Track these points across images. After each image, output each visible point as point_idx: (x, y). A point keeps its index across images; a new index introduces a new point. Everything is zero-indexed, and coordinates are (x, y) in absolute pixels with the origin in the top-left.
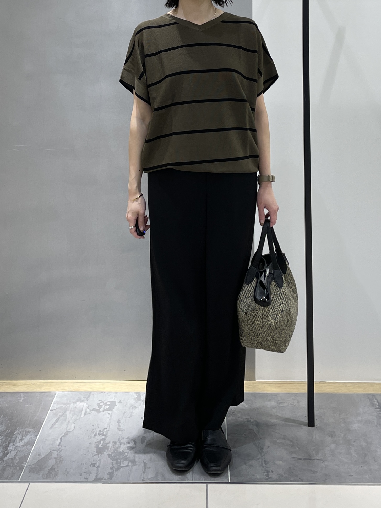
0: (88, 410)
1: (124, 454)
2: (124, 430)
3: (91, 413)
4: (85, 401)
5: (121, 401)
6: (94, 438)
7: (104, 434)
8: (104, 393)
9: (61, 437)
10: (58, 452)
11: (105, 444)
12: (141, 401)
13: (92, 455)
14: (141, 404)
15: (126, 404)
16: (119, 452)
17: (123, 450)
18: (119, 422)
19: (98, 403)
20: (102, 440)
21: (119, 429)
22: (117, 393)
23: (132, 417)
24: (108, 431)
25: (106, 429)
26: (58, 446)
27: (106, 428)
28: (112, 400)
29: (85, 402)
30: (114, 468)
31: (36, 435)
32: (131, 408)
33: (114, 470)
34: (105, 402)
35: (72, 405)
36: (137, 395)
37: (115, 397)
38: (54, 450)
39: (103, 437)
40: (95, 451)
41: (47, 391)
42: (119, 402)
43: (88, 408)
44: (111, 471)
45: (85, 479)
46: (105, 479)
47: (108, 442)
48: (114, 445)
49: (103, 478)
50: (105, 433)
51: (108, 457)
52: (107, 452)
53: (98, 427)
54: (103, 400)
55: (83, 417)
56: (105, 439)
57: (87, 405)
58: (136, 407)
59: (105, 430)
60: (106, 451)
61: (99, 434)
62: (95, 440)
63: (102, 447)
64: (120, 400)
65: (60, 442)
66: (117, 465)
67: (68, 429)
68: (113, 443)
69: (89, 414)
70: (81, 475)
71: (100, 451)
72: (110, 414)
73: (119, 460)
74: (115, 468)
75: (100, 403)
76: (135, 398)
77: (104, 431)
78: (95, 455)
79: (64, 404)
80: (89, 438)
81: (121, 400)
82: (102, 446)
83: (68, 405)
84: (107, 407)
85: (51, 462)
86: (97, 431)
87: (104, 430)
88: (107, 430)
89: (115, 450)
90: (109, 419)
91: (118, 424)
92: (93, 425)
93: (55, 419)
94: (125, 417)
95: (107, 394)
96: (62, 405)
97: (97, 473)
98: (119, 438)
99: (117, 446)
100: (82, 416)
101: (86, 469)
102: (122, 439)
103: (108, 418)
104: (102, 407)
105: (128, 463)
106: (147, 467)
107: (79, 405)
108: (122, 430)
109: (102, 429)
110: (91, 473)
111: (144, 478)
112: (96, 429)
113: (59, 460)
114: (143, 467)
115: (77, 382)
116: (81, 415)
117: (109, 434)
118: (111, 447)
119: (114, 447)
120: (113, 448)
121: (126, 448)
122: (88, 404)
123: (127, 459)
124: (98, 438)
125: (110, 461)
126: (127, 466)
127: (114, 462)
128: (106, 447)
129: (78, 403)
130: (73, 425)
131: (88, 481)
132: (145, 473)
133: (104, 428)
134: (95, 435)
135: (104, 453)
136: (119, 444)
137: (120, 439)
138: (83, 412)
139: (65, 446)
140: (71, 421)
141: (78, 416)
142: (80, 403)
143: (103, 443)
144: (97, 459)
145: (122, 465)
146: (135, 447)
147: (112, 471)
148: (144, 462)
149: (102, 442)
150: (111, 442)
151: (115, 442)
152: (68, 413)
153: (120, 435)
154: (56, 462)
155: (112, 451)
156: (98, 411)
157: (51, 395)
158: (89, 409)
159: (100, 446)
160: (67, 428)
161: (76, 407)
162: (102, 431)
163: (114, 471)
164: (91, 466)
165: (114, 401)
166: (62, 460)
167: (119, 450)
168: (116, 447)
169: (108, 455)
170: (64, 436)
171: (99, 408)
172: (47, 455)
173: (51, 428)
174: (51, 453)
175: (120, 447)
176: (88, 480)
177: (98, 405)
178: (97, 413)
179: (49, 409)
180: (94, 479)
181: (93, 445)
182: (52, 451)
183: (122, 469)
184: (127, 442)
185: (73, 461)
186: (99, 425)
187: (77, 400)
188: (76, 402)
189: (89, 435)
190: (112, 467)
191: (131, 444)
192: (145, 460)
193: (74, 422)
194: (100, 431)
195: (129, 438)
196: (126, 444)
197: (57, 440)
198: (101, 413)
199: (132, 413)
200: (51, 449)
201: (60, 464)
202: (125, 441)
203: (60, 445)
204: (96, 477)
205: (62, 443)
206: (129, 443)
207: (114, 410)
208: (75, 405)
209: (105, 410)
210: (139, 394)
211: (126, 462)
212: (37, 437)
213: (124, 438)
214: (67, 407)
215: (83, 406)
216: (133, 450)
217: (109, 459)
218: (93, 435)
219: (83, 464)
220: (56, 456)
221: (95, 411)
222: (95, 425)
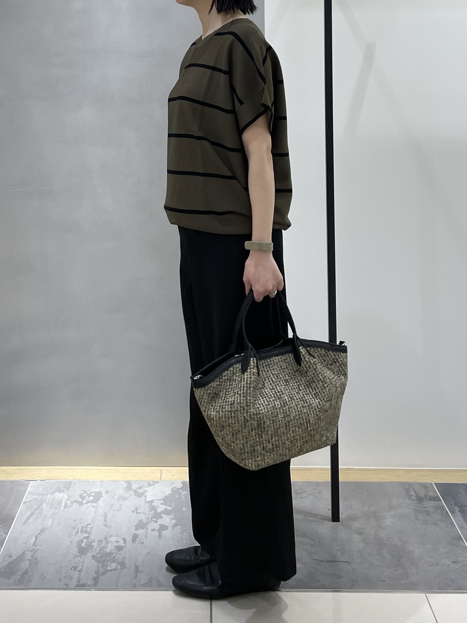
0: (69, 502)
1: (112, 555)
2: (111, 526)
3: (71, 506)
4: (65, 491)
5: (108, 491)
6: (75, 535)
7: (87, 531)
8: (88, 481)
9: (36, 534)
10: (33, 552)
11: (89, 543)
12: (132, 491)
13: (74, 556)
14: (132, 495)
15: (114, 495)
16: (106, 552)
17: (110, 551)
18: (105, 516)
19: (81, 494)
20: (85, 538)
21: (106, 525)
22: (103, 481)
23: (121, 510)
24: (93, 527)
25: (90, 524)
26: (33, 545)
27: (90, 523)
28: (97, 490)
29: (65, 493)
30: (99, 572)
31: (6, 532)
32: (120, 499)
33: (99, 575)
34: (88, 493)
35: (49, 496)
36: (128, 484)
37: (101, 486)
38: (28, 551)
39: (86, 535)
40: (77, 552)
41: (18, 479)
42: (106, 493)
43: (68, 499)
44: (95, 575)
45: (64, 585)
46: (89, 586)
47: (92, 541)
48: (99, 545)
49: (87, 584)
50: (88, 530)
51: (93, 559)
52: (91, 553)
53: (81, 523)
54: (86, 490)
55: (63, 510)
56: (88, 537)
57: (67, 496)
58: (125, 499)
59: (89, 526)
60: (90, 551)
61: (82, 531)
62: (76, 539)
63: (85, 546)
64: (107, 490)
65: (35, 541)
66: (103, 568)
67: (44, 524)
68: (99, 542)
69: (70, 506)
70: (60, 581)
71: (82, 551)
72: (95, 507)
73: (106, 563)
74: (101, 571)
75: (83, 493)
76: (125, 487)
77: (88, 528)
78: (77, 556)
79: (39, 495)
80: (69, 535)
81: (108, 490)
82: (85, 545)
83: (45, 496)
84: (92, 498)
85: (25, 565)
86: (79, 528)
87: (88, 527)
88: (91, 526)
89: (101, 550)
90: (94, 512)
91: (104, 518)
92: (75, 521)
93: (30, 512)
94: (113, 511)
95: (92, 482)
96: (37, 496)
97: (79, 578)
98: (106, 536)
99: (103, 545)
100: (62, 509)
101: (66, 573)
102: (109, 537)
103: (93, 511)
104: (85, 499)
105: (117, 566)
106: (139, 570)
107: (58, 496)
108: (109, 525)
109: (86, 525)
110: (72, 578)
111: (135, 584)
112: (77, 525)
113: (34, 562)
114: (134, 570)
115: (55, 469)
116: (60, 508)
117: (94, 531)
118: (96, 546)
119: (99, 547)
120: (98, 549)
121: (115, 548)
122: (68, 494)
123: (115, 561)
124: (81, 536)
125: (95, 563)
126: (116, 569)
127: (100, 565)
128: (89, 546)
129: (56, 494)
130: (51, 520)
131: (69, 588)
132: (137, 578)
133: (87, 524)
134: (77, 532)
135: (88, 553)
136: (106, 543)
137: (107, 537)
138: (63, 504)
139: (41, 546)
140: (48, 516)
141: (56, 509)
142: (59, 494)
143: (86, 542)
144: (79, 562)
145: (109, 568)
146: (125, 546)
147: (97, 575)
148: (136, 564)
149: (85, 540)
150: (96, 541)
151: (100, 541)
152: (44, 505)
153: (107, 532)
154: (31, 565)
155: (97, 552)
156: (81, 504)
157: (24, 484)
158: (69, 501)
159: (83, 545)
160: (43, 524)
161: (54, 499)
162: (85, 527)
163: (100, 575)
164: (72, 570)
165: (99, 491)
166: (38, 563)
167: (105, 550)
168: (102, 546)
169: (93, 556)
170: (40, 533)
171: (81, 500)
172: (19, 556)
173: (24, 524)
174: (23, 554)
175: (106, 547)
176: (68, 587)
177: (81, 496)
178: (79, 506)
179: (22, 500)
180: (75, 586)
181: (74, 545)
182: (26, 551)
183: (108, 574)
184: (115, 540)
185: (51, 564)
186: (81, 520)
187: (55, 490)
188: (54, 493)
189: (70, 533)
190: (97, 571)
191: (120, 543)
192: (137, 562)
193: (51, 517)
194: (83, 527)
195: (117, 535)
196: (113, 543)
197: (32, 538)
198: (84, 505)
199: (121, 505)
200: (24, 549)
201: (35, 567)
202: (113, 539)
203: (35, 544)
204: (78, 583)
205: (37, 542)
206: (118, 542)
207: (100, 502)
208: (53, 496)
209: (89, 502)
210: (129, 483)
211: (114, 565)
212: (7, 534)
213: (111, 536)
214: (43, 498)
215: (63, 497)
216: (122, 550)
217: (93, 561)
218: (75, 533)
219: (63, 567)
220: (30, 558)
221: (77, 503)
222: (77, 520)
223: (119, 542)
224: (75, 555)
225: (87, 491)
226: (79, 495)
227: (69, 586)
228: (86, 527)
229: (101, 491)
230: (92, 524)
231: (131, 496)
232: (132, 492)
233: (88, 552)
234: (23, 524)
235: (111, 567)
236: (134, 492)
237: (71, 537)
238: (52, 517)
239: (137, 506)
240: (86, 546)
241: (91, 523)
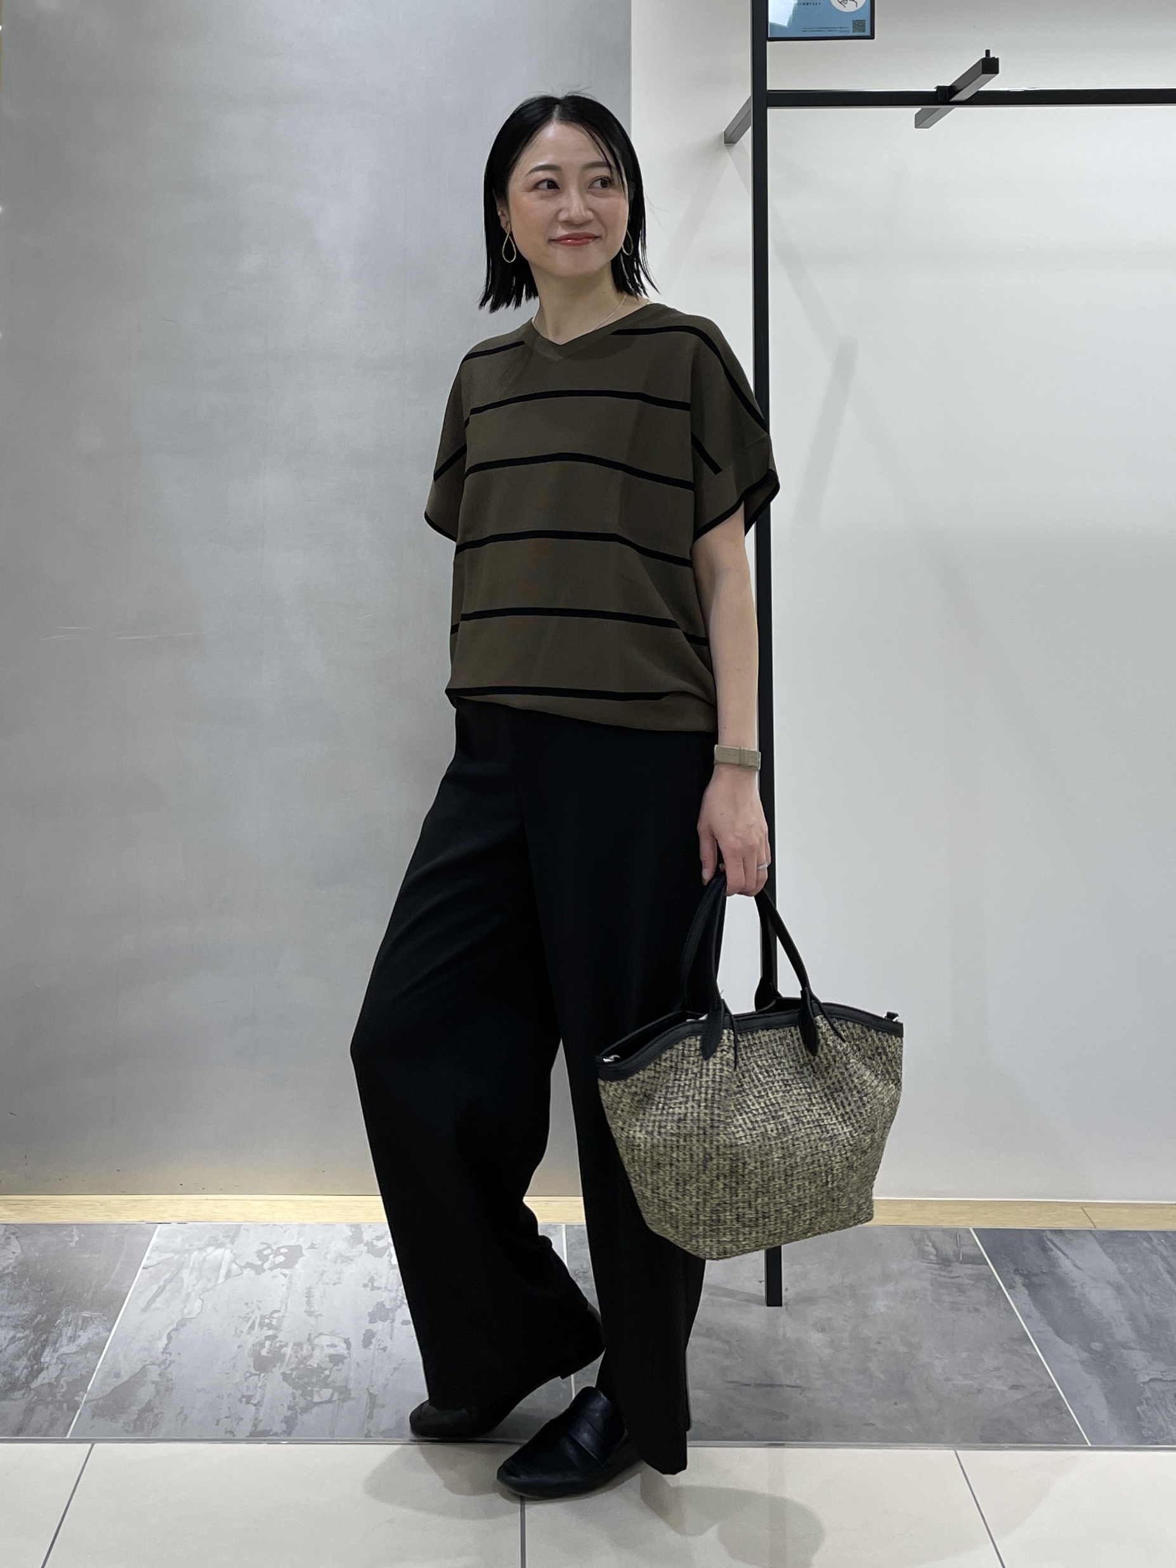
0: (234, 1266)
1: (323, 1373)
2: (321, 1315)
3: (241, 1274)
4: (227, 1245)
5: (315, 1245)
6: (248, 1333)
7: (272, 1325)
8: (274, 1225)
9: (168, 1332)
10: (163, 1367)
11: (277, 1349)
12: (362, 1244)
13: (245, 1375)
14: (362, 1252)
15: (327, 1253)
16: (309, 1367)
17: (318, 1365)
18: (309, 1294)
19: (259, 1250)
20: (267, 1338)
21: (310, 1313)
22: (303, 1225)
23: (341, 1283)
24: (283, 1316)
25: (278, 1311)
26: (163, 1352)
27: (278, 1309)
28: (292, 1243)
29: (227, 1248)
30: (296, 1407)
31: (109, 1327)
32: (339, 1261)
33: (296, 1412)
34: (275, 1248)
35: (195, 1254)
36: (354, 1229)
37: (300, 1234)
38: (154, 1364)
39: (271, 1332)
40: (252, 1366)
41: (133, 1220)
42: (309, 1248)
43: (234, 1261)
44: (289, 1413)
45: (226, 1432)
46: (276, 1434)
47: (282, 1344)
48: (296, 1352)
49: (271, 1430)
50: (274, 1322)
51: (283, 1380)
52: (279, 1369)
53: (259, 1308)
54: (270, 1243)
55: (222, 1283)
56: (274, 1337)
57: (232, 1255)
58: (347, 1260)
59: (276, 1315)
60: (279, 1365)
61: (261, 1325)
62: (250, 1340)
63: (267, 1355)
64: (312, 1243)
65: (167, 1344)
66: (305, 1399)
67: (186, 1311)
68: (295, 1347)
69: (238, 1275)
70: (217, 1424)
71: (262, 1365)
72: (288, 1277)
73: (310, 1388)
74: (300, 1405)
75: (264, 1250)
76: (349, 1237)
77: (273, 1318)
78: (252, 1375)
79: (176, 1252)
80: (236, 1334)
81: (314, 1243)
82: (267, 1353)
83: (186, 1255)
84: (281, 1259)
85: (145, 1393)
86: (256, 1317)
87: (273, 1315)
88: (281, 1314)
89: (300, 1362)
90: (285, 1287)
91: (306, 1299)
92: (247, 1304)
93: (155, 1288)
94: (323, 1284)
95: (281, 1227)
96: (172, 1255)
97: (256, 1419)
98: (310, 1335)
99: (305, 1352)
100: (221, 1280)
101: (229, 1408)
102: (316, 1337)
103: (283, 1285)
104: (268, 1260)
105: (332, 1395)
106: (377, 1402)
107: (213, 1253)
108: (316, 1313)
109: (269, 1313)
110: (242, 1419)
111: (369, 1431)
112: (253, 1312)
113: (165, 1387)
114: (367, 1403)
115: (207, 1200)
116: (217, 1278)
117: (285, 1325)
118: (291, 1356)
119: (297, 1357)
120: (294, 1360)
121: (327, 1359)
122: (234, 1251)
123: (329, 1384)
124: (259, 1334)
125: (289, 1390)
126: (329, 1401)
127: (298, 1392)
128: (277, 1356)
129: (210, 1249)
130: (199, 1303)
131: (235, 1438)
132: (372, 1418)
133: (272, 1310)
134: (252, 1327)
135: (273, 1370)
136: (310, 1347)
137: (312, 1337)
138: (223, 1272)
139: (179, 1354)
140: (193, 1294)
141: (209, 1280)
142: (215, 1250)
143: (271, 1346)
144: (256, 1386)
145: (316, 1399)
146: (348, 1356)
147: (292, 1413)
148: (371, 1391)
149: (268, 1343)
150: (291, 1345)
151: (299, 1345)
152: (185, 1273)
153: (312, 1327)
154: (158, 1392)
155: (293, 1366)
156: (259, 1270)
157: (144, 1231)
158: (236, 1264)
159: (264, 1352)
160: (182, 1310)
161: (204, 1260)
162: (267, 1317)
163: (298, 1413)
164: (241, 1402)
165: (297, 1244)
166: (172, 1389)
167: (309, 1363)
168: (301, 1355)
169: (284, 1374)
170: (176, 1330)
171: (260, 1263)
172: (135, 1376)
173: (144, 1310)
174: (144, 1370)
175: (311, 1356)
176: (234, 1436)
177: (260, 1254)
178: (256, 1274)
179: (141, 1263)
180: (248, 1435)
181: (246, 1352)
182: (148, 1365)
183: (316, 1410)
184: (328, 1343)
185: (199, 1391)
186: (261, 1302)
187: (207, 1243)
188: (205, 1247)
189: (237, 1328)
190: (292, 1404)
191: (338, 1348)
192: (373, 1386)
193: (200, 1295)
194: (263, 1317)
195: (332, 1334)
196: (325, 1348)
197: (160, 1338)
198: (266, 1272)
199: (340, 1273)
200: (146, 1361)
201: (167, 1396)
202: (325, 1341)
203: (168, 1351)
204: (253, 1428)
205: (171, 1346)
206: (333, 1346)
207: (297, 1266)
208: (204, 1254)
209: (275, 1266)
210: (357, 1228)
211: (326, 1393)
212: (110, 1331)
213: (321, 1334)
214: (182, 1259)
215: (223, 1258)
216: (343, 1364)
217: (285, 1384)
218: (247, 1328)
219: (223, 1396)
220: (157, 1378)
221: (252, 1268)
222: (252, 1303)
223: (336, 1346)
224: (247, 1372)
225: (271, 1245)
226: (256, 1252)
227: (235, 1434)
228: (271, 1317)
229: (300, 1244)
230: (282, 1311)
231: (361, 1255)
232: (362, 1247)
233: (275, 1367)
234: (142, 1310)
235: (319, 1396)
236: (366, 1247)
237: (240, 1336)
238: (201, 1297)
239: (372, 1275)
240: (270, 1355)
241: (280, 1308)
